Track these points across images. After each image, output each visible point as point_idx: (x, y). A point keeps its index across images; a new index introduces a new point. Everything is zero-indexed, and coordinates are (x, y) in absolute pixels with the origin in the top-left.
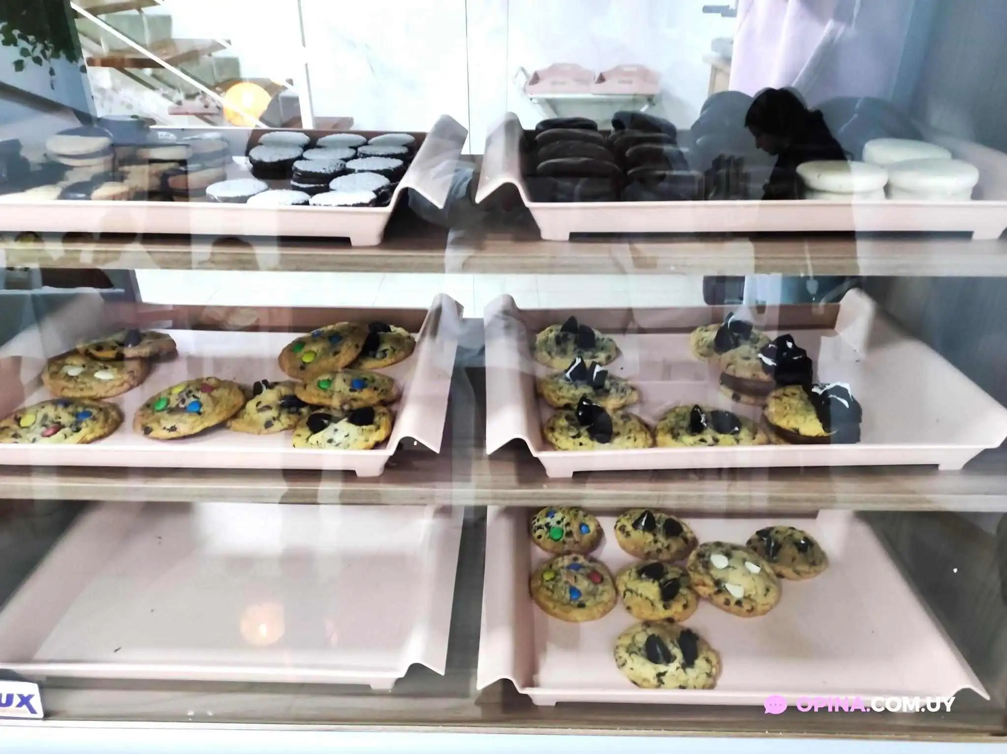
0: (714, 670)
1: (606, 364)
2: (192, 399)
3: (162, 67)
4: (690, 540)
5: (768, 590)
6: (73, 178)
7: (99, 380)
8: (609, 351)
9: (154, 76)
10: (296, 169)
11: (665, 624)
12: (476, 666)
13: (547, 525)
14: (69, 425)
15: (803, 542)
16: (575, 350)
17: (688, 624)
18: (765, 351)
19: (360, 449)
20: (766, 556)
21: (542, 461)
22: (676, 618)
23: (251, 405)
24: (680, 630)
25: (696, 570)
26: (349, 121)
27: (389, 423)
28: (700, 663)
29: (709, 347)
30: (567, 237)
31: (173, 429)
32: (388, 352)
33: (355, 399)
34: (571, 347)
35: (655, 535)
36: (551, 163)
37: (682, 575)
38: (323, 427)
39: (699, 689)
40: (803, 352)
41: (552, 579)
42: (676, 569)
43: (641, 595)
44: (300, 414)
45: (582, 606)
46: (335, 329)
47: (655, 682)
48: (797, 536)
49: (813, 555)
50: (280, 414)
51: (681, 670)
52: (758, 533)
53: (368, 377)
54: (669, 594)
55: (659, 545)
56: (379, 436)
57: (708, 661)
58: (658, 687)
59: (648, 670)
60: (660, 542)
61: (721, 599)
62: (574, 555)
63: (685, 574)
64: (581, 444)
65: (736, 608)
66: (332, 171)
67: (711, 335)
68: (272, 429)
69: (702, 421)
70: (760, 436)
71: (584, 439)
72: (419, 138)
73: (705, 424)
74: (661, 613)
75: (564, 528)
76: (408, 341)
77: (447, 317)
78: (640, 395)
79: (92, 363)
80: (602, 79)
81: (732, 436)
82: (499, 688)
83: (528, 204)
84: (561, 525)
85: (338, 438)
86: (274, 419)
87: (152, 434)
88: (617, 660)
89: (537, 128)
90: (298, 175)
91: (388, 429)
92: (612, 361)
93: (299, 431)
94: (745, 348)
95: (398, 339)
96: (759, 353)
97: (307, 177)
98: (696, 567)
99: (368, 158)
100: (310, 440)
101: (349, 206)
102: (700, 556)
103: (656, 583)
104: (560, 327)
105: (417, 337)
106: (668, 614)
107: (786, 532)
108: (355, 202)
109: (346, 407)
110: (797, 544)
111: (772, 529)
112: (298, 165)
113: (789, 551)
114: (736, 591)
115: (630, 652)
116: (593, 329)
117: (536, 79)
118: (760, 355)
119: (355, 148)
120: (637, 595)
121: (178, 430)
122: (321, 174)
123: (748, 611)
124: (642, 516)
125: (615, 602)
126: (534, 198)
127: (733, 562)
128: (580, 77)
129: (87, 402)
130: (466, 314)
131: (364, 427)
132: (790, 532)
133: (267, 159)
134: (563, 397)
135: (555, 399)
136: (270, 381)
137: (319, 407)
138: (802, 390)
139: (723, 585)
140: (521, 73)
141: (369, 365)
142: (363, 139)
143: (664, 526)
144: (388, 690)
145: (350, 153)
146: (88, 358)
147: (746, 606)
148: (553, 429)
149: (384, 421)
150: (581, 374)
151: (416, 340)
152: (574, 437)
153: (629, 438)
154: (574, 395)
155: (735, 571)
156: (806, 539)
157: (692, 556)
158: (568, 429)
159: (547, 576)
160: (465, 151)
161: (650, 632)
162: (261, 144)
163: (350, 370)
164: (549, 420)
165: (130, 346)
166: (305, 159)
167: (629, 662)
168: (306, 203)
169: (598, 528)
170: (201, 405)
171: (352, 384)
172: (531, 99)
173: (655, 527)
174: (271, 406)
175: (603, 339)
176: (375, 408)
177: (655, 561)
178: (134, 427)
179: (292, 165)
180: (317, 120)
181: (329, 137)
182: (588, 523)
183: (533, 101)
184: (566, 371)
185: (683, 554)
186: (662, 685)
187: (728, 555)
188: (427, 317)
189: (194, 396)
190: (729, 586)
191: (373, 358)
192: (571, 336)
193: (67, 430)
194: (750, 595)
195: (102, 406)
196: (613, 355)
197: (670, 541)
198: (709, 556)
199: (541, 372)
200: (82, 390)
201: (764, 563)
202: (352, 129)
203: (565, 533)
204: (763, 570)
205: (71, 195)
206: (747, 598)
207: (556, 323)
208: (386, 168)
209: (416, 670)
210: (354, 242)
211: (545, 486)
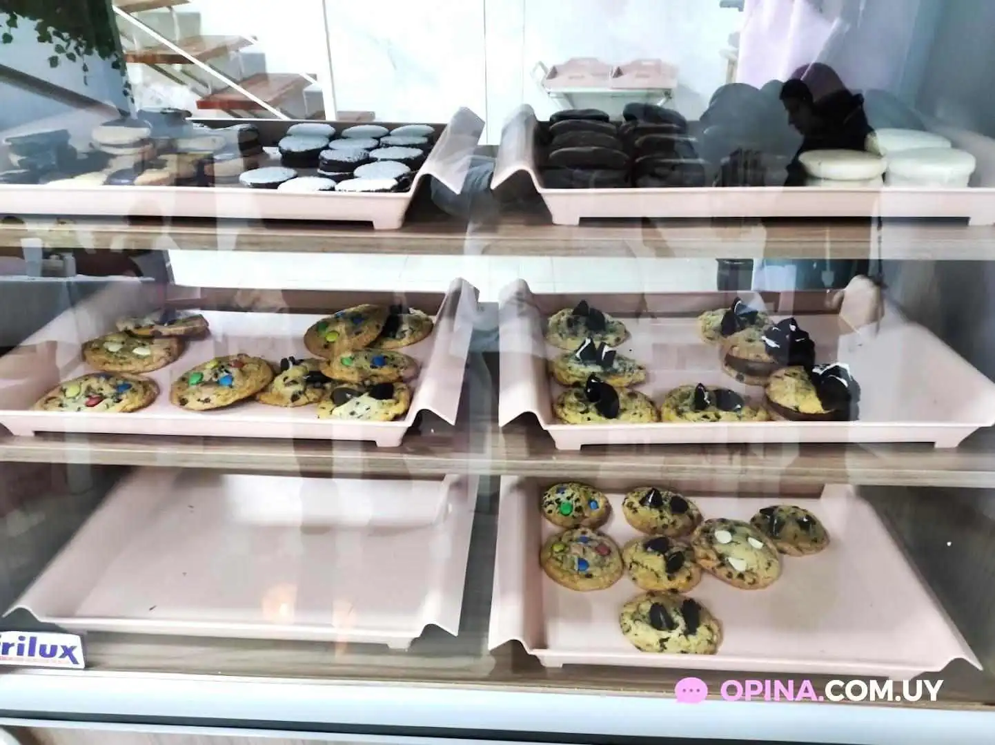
0: (715, 638)
1: (615, 346)
2: (225, 374)
3: (191, 63)
4: (695, 516)
5: (769, 564)
6: (116, 165)
7: (138, 357)
8: (618, 334)
9: (184, 72)
10: (323, 158)
11: (669, 594)
12: (487, 630)
13: (558, 501)
14: (110, 396)
15: (805, 520)
16: (586, 331)
17: (690, 594)
18: (769, 334)
19: (380, 420)
20: (769, 533)
21: (550, 433)
22: (680, 588)
23: (279, 380)
24: (683, 600)
25: (700, 545)
26: (372, 115)
27: (408, 398)
28: (702, 630)
29: (715, 330)
30: (577, 222)
31: (207, 401)
32: (407, 333)
33: (376, 375)
34: (582, 329)
35: (661, 511)
36: (563, 152)
37: (687, 549)
38: (345, 401)
39: (701, 653)
40: (805, 334)
41: (561, 551)
42: (680, 544)
43: (647, 567)
44: (324, 388)
45: (589, 576)
46: (358, 310)
47: (658, 647)
48: (800, 515)
49: (814, 532)
50: (305, 389)
51: (683, 636)
52: (762, 511)
53: (389, 356)
54: (673, 566)
55: (665, 521)
56: (399, 409)
57: (709, 629)
58: (661, 651)
59: (653, 636)
60: (666, 517)
61: (723, 572)
62: (583, 529)
63: (690, 549)
64: (589, 419)
65: (739, 580)
66: (356, 160)
67: (717, 318)
68: (297, 403)
69: (705, 399)
70: (761, 414)
71: (592, 414)
72: (439, 129)
73: (709, 402)
74: (666, 584)
75: (574, 504)
76: (426, 322)
77: (465, 301)
78: (647, 375)
79: (132, 340)
80: (619, 73)
81: (734, 413)
82: (509, 650)
83: (540, 190)
84: (570, 501)
85: (360, 410)
86: (300, 393)
87: (188, 405)
88: (621, 627)
89: (551, 119)
90: (324, 164)
91: (406, 403)
92: (621, 343)
93: (323, 404)
94: (750, 331)
95: (416, 322)
96: (762, 335)
97: (333, 165)
98: (700, 542)
99: (390, 148)
100: (333, 412)
101: (372, 191)
102: (705, 531)
103: (662, 556)
104: (572, 310)
105: (434, 319)
106: (672, 585)
107: (789, 510)
108: (379, 188)
109: (367, 383)
110: (800, 523)
111: (776, 507)
112: (324, 154)
113: (791, 528)
114: (739, 565)
115: (635, 620)
116: (604, 313)
117: (554, 73)
118: (764, 338)
119: (378, 139)
120: (643, 567)
121: (211, 402)
122: (346, 162)
123: (749, 583)
124: (650, 493)
125: (622, 574)
126: (547, 185)
127: (736, 538)
128: (599, 71)
129: (127, 376)
130: (482, 299)
131: (384, 401)
132: (793, 511)
133: (294, 149)
134: (573, 376)
135: (565, 377)
136: (297, 358)
137: (342, 382)
138: (803, 370)
139: (726, 559)
140: (540, 67)
141: (389, 344)
142: (385, 130)
143: (670, 503)
144: (404, 650)
145: (373, 143)
146: (127, 336)
147: (748, 579)
148: (562, 405)
149: (404, 395)
150: (590, 355)
151: (434, 322)
152: (582, 413)
153: (635, 414)
154: (583, 373)
155: (738, 545)
156: (808, 517)
157: (697, 532)
158: (577, 405)
159: (557, 549)
160: (482, 142)
161: (654, 601)
162: (290, 135)
163: (371, 349)
164: (559, 397)
165: (166, 325)
166: (331, 149)
167: (633, 627)
168: (333, 189)
169: (607, 504)
170: (232, 379)
171: (373, 362)
172: (549, 93)
173: (662, 504)
174: (298, 381)
175: (613, 322)
176: (394, 384)
177: (661, 536)
178: (171, 399)
179: (319, 154)
180: (339, 113)
181: (353, 129)
182: (597, 499)
183: (551, 95)
184: (577, 351)
185: (689, 530)
186: (665, 650)
187: (732, 531)
188: (444, 300)
189: (227, 372)
190: (731, 560)
191: (392, 339)
192: (582, 319)
193: (109, 401)
194: (752, 569)
195: (141, 380)
196: (622, 337)
197: (676, 517)
198: (714, 532)
199: (553, 353)
200: (121, 364)
201: (766, 539)
202: (375, 121)
203: (574, 508)
204: (765, 545)
205: (116, 181)
206: (749, 571)
207: (568, 307)
208: (407, 156)
209: (431, 631)
210: (376, 226)
211: (554, 458)
